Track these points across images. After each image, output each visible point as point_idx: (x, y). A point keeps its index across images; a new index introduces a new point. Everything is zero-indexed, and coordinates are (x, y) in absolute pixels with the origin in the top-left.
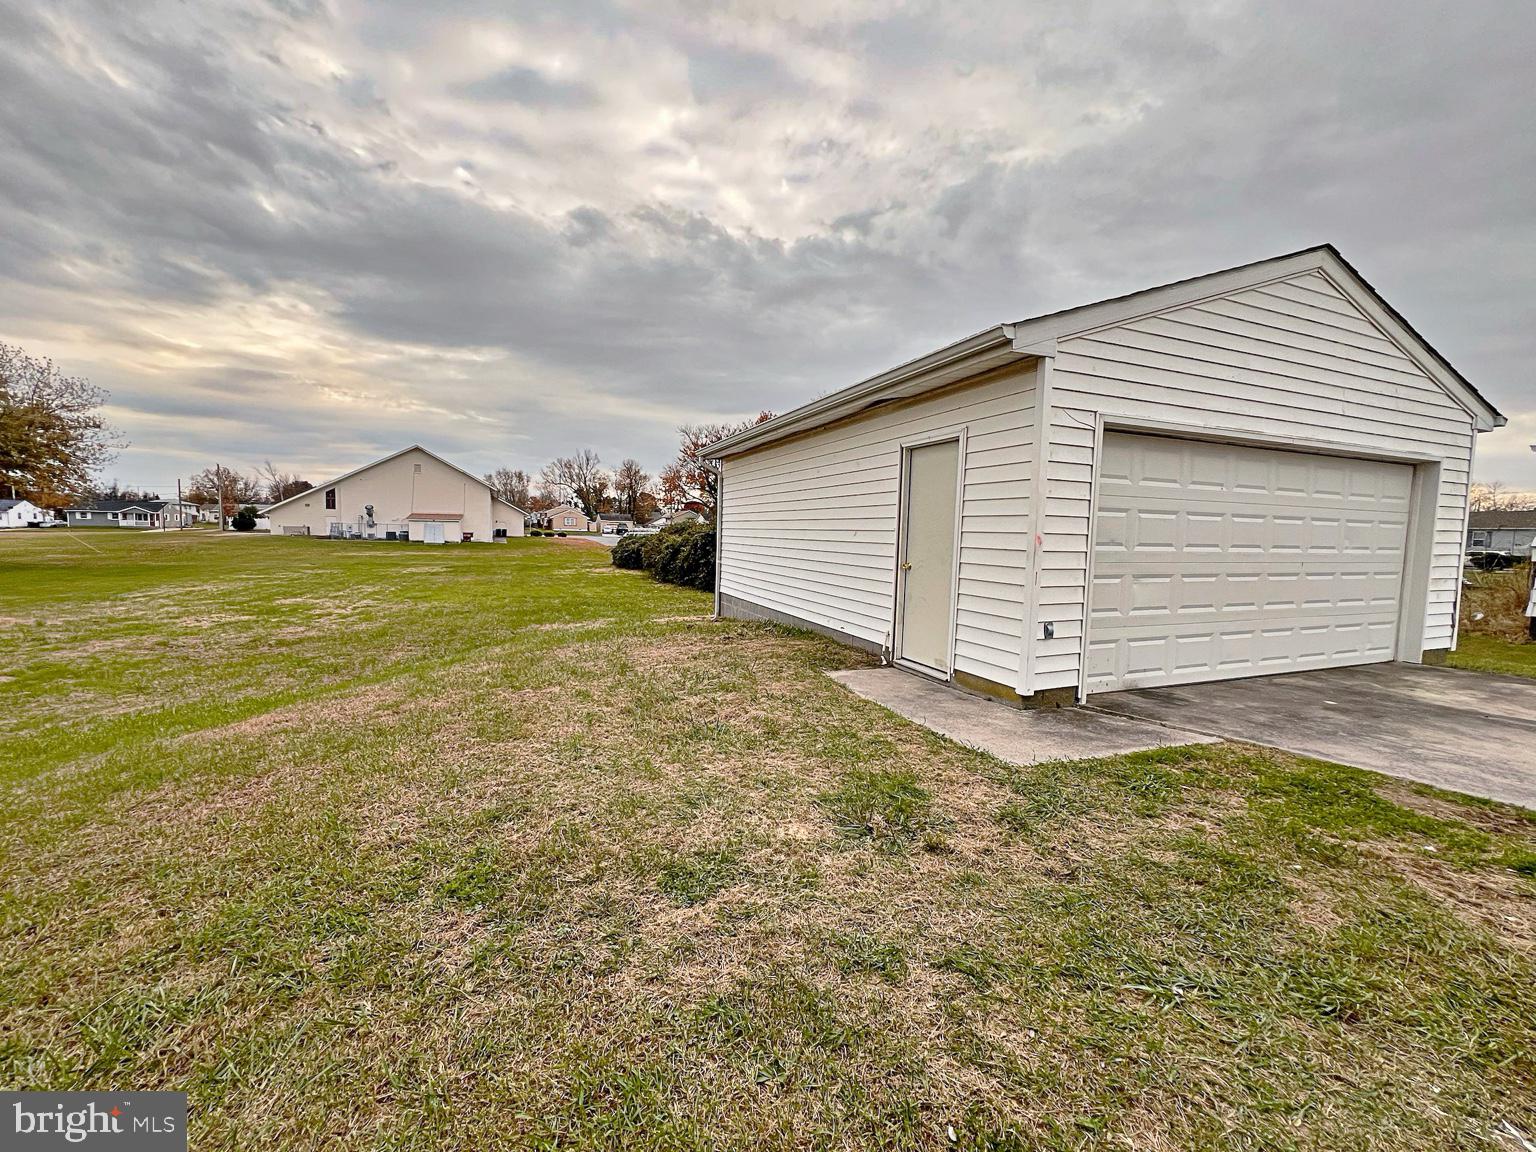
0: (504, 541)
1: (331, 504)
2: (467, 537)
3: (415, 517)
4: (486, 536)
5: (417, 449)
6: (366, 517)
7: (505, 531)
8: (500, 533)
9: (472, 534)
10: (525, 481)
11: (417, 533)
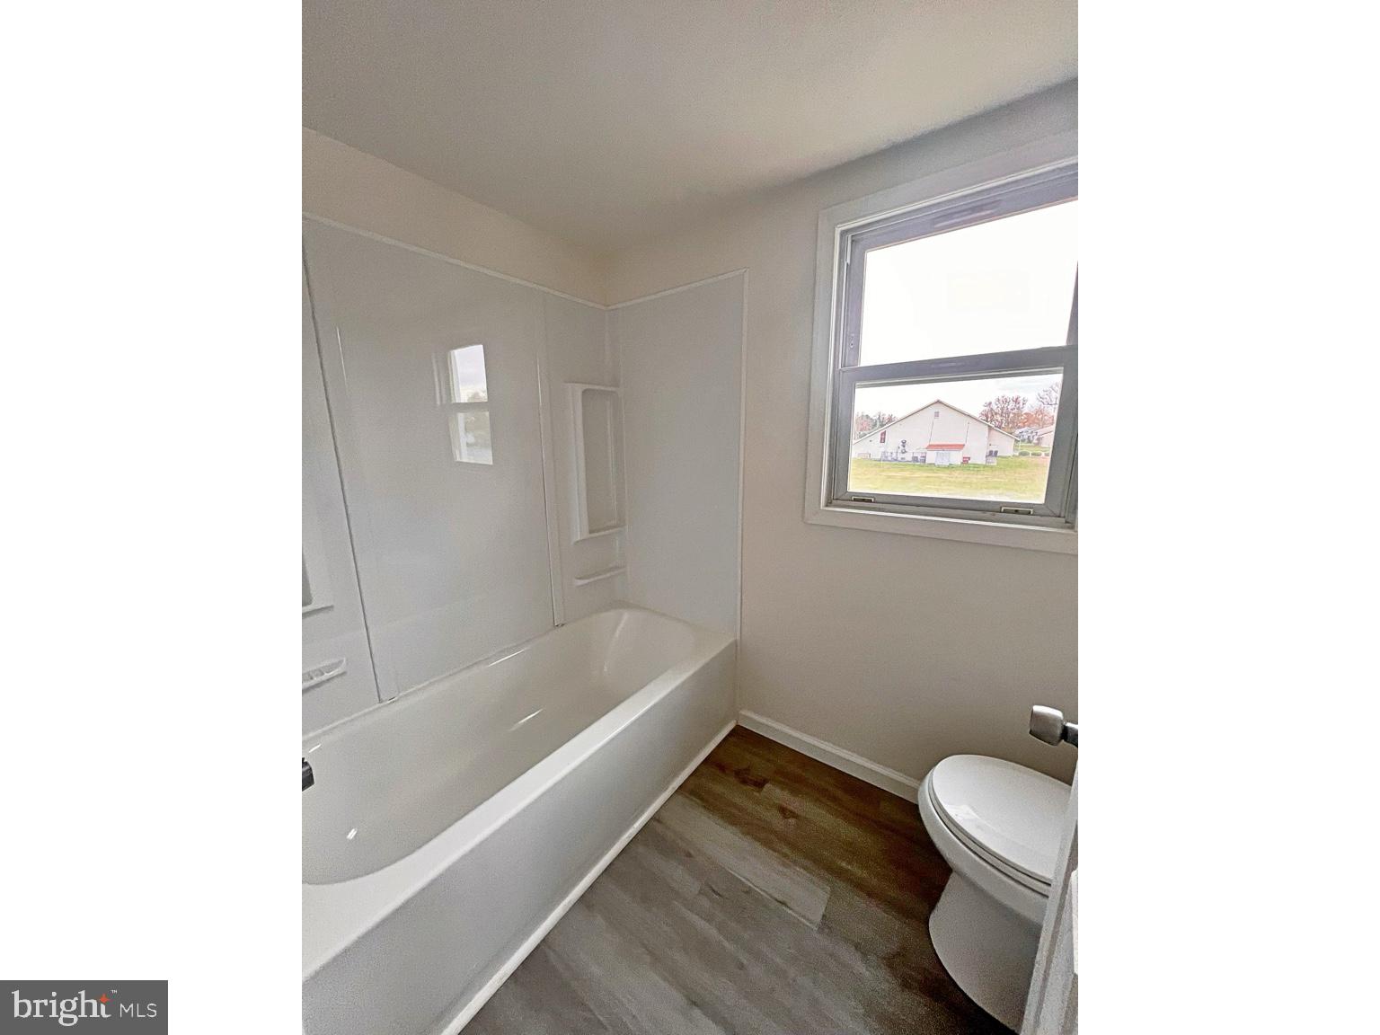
0: (994, 461)
1: (883, 440)
2: (966, 460)
3: (931, 447)
4: (980, 460)
5: (938, 402)
6: (901, 447)
7: (996, 452)
8: (992, 454)
9: (969, 458)
10: (1021, 404)
11: (932, 457)
